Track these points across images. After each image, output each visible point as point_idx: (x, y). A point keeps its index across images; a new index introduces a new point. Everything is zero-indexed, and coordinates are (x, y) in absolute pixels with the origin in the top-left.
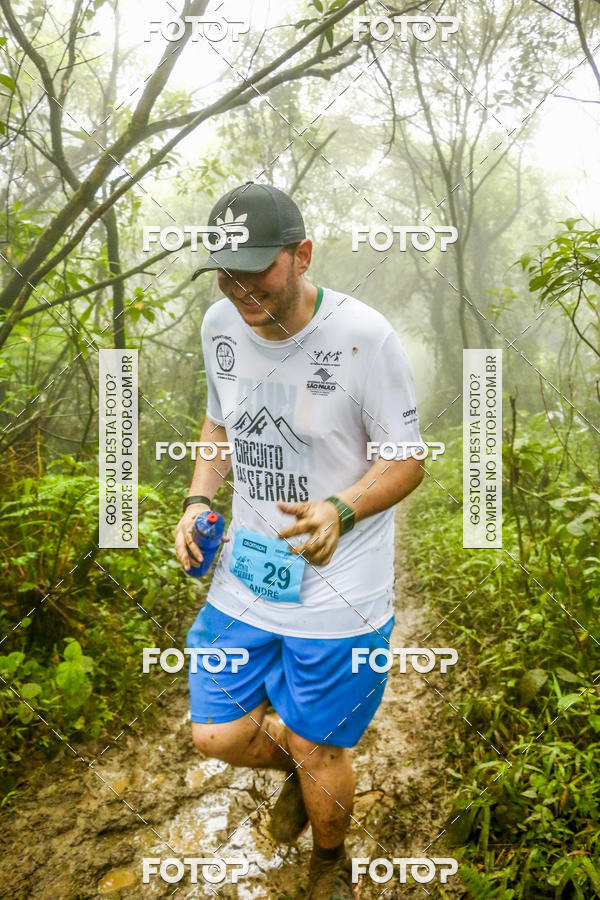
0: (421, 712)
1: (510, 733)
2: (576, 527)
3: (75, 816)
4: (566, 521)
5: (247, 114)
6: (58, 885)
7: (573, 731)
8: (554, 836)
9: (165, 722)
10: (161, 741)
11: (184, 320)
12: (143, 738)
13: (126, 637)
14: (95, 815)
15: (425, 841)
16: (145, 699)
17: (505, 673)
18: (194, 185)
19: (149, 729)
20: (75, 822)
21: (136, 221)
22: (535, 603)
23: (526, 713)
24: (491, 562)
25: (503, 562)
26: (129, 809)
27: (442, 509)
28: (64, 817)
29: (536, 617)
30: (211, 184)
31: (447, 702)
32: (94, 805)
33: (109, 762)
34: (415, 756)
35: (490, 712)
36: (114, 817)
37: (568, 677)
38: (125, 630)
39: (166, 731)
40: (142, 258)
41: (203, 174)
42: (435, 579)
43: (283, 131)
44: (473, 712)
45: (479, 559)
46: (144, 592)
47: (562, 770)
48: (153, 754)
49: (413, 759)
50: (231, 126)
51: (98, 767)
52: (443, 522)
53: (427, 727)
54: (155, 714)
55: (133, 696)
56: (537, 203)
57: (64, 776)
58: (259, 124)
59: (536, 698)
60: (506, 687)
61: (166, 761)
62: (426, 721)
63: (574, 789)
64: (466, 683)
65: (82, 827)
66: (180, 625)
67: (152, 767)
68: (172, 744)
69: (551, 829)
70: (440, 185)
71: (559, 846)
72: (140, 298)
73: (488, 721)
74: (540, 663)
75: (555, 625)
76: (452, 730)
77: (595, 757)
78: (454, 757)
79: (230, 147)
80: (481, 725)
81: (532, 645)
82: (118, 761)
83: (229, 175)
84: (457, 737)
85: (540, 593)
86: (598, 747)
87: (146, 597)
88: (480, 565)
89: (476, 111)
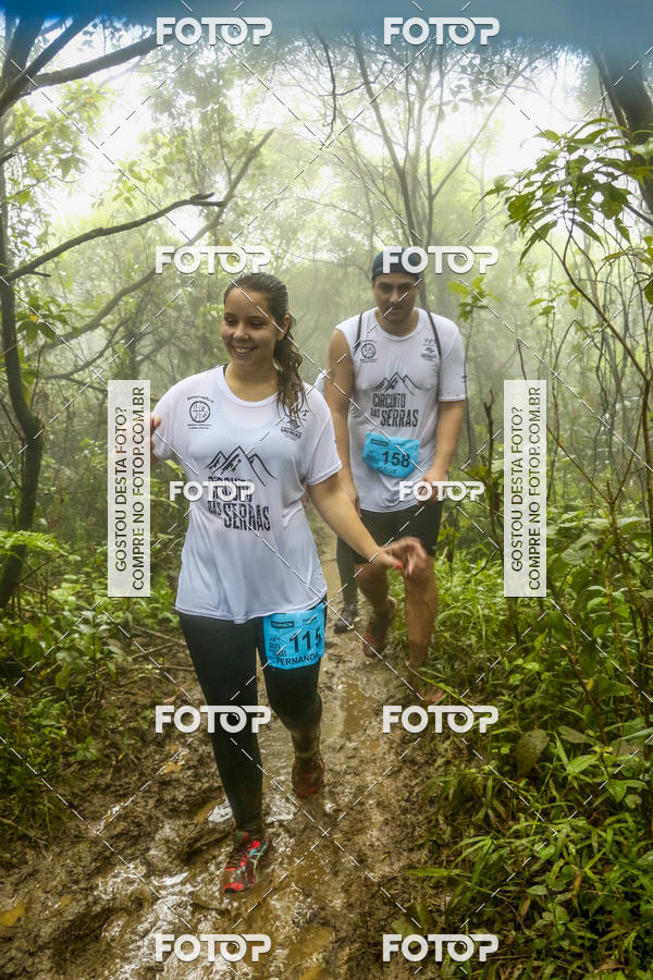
0: (397, 793)
1: (507, 811)
2: (572, 555)
5: (171, 115)
9: (77, 826)
10: (70, 853)
12: (47, 851)
13: (33, 724)
17: (496, 738)
18: (108, 197)
19: (55, 838)
21: (46, 242)
22: (527, 651)
23: (528, 784)
25: (486, 612)
26: (19, 949)
29: (533, 666)
30: (129, 190)
31: (428, 778)
34: (391, 848)
35: (481, 787)
37: (574, 737)
38: (33, 717)
39: (79, 838)
41: (119, 180)
43: (214, 134)
44: (461, 788)
45: (459, 608)
47: (572, 849)
48: (58, 870)
49: (389, 853)
50: (154, 133)
53: (405, 811)
54: (64, 818)
55: (34, 797)
58: (186, 128)
59: (537, 766)
60: (499, 754)
61: (74, 878)
62: (403, 803)
63: (590, 874)
64: (450, 754)
67: (56, 886)
68: (83, 855)
69: (567, 935)
71: (579, 956)
73: (479, 798)
74: (538, 723)
75: (554, 676)
76: (436, 814)
77: (615, 834)
78: (439, 846)
79: (153, 154)
80: (471, 804)
81: (528, 701)
82: (12, 883)
83: (149, 179)
84: (441, 822)
85: (533, 639)
86: (619, 821)
87: (59, 674)
88: (459, 616)
89: (431, 108)
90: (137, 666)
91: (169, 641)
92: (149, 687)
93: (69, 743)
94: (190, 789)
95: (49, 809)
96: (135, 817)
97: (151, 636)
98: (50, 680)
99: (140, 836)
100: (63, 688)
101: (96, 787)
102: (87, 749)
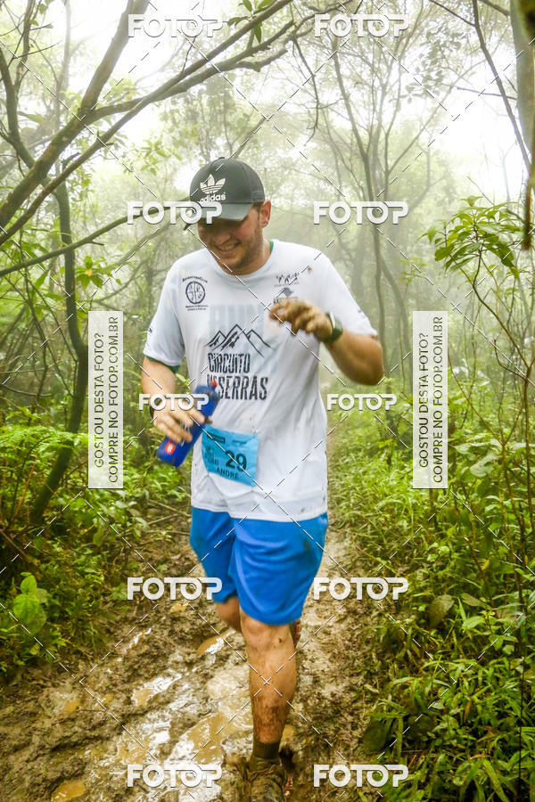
0: (343, 634)
1: (421, 652)
2: (478, 469)
3: (30, 734)
4: (471, 463)
5: (187, 101)
6: (14, 798)
7: (476, 650)
8: (459, 742)
9: (113, 646)
10: (109, 664)
11: (130, 286)
12: (93, 662)
13: (78, 571)
14: (48, 733)
15: (346, 749)
16: (95, 627)
17: (416, 599)
18: (139, 164)
19: (98, 654)
20: (31, 740)
21: (86, 196)
22: (443, 536)
23: (437, 633)
24: (404, 500)
25: (414, 501)
26: (80, 727)
27: (361, 454)
28: (20, 735)
29: (444, 549)
30: (154, 163)
31: (365, 625)
32: (48, 723)
33: (62, 684)
34: (337, 674)
35: (403, 634)
36: (66, 734)
37: (472, 601)
38: (77, 565)
39: (114, 655)
40: (92, 229)
41: (147, 155)
42: (355, 516)
43: (219, 117)
44: (389, 634)
45: (394, 498)
46: (95, 530)
47: (466, 684)
48: (102, 676)
49: (336, 677)
50: (172, 112)
51: (52, 689)
52: (362, 465)
53: (348, 648)
54: (104, 640)
55: (83, 624)
56: (444, 183)
57: (21, 697)
58: (198, 110)
59: (443, 620)
60: (418, 611)
61: (114, 682)
62: (347, 642)
63: (477, 701)
65: (37, 744)
66: (127, 559)
67: (101, 688)
68: (119, 667)
70: (358, 165)
71: (463, 751)
72: (89, 265)
73: (402, 642)
74: (447, 590)
75: (460, 556)
76: (370, 651)
77: (495, 671)
78: (371, 674)
79: (171, 131)
80: (395, 646)
81: (441, 573)
82: (70, 683)
83: (170, 156)
84: (374, 656)
85: (447, 527)
86: (499, 663)
87: (95, 535)
88: (394, 503)
89: (390, 101)
90: (152, 531)
91: (176, 512)
92: (161, 547)
93: (106, 586)
94: (193, 624)
95: (94, 633)
96: (155, 642)
97: (161, 508)
98: (88, 539)
99: (158, 656)
100: (99, 545)
101: (125, 620)
102: (119, 592)
